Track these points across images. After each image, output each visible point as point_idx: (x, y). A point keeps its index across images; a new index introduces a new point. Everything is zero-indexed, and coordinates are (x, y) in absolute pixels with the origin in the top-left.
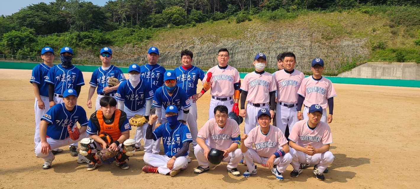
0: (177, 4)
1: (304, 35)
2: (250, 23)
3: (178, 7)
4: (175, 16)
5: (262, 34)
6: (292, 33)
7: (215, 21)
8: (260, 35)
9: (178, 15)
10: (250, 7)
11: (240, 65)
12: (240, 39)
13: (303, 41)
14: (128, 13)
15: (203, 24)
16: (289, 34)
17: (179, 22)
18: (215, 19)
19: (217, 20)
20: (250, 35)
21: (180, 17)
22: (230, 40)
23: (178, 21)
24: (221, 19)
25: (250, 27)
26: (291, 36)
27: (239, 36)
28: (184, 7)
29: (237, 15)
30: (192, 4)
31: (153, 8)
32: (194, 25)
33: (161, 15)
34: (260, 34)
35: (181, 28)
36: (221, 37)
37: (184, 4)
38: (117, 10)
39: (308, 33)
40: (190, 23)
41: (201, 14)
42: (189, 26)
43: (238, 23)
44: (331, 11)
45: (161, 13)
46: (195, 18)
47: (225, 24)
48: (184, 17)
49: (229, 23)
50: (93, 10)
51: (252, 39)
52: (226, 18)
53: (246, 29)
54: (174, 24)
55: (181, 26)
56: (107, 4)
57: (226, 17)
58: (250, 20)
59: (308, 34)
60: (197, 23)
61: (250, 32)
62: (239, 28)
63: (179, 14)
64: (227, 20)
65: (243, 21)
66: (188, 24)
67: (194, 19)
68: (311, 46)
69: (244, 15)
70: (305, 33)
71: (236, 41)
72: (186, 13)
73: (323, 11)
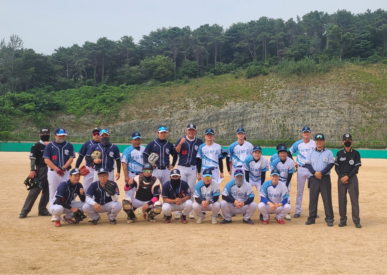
0: (162, 52)
1: (340, 94)
2: (265, 77)
3: (163, 56)
4: (159, 68)
5: (283, 93)
6: (324, 91)
7: (217, 75)
8: (280, 95)
9: (164, 68)
10: (264, 55)
11: (253, 137)
12: (253, 100)
13: (339, 101)
14: (89, 65)
15: (199, 79)
16: (320, 93)
17: (164, 77)
18: (217, 73)
19: (220, 73)
20: (266, 94)
21: (166, 70)
22: (238, 102)
23: (163, 75)
24: (225, 73)
25: (266, 83)
26: (322, 95)
27: (252, 96)
28: (171, 56)
29: (247, 66)
30: (183, 52)
31: (126, 58)
32: (186, 82)
33: (139, 68)
34: (281, 93)
35: (168, 85)
36: (226, 98)
37: (172, 52)
38: (71, 61)
39: (345, 91)
40: (181, 78)
41: (196, 66)
42: (179, 82)
43: (249, 78)
44: (373, 62)
45: (139, 65)
46: (188, 71)
47: (231, 79)
48: (171, 70)
49: (236, 77)
50: (36, 61)
51: (270, 99)
52: (233, 72)
53: (260, 86)
54: (158, 79)
55: (168, 82)
56: (56, 52)
57: (232, 70)
58: (265, 74)
59: (345, 93)
60: (190, 78)
61: (267, 90)
62: (251, 84)
63: (165, 66)
64: (234, 73)
65: (256, 75)
66: (179, 80)
67: (187, 73)
68: (350, 109)
69: (257, 67)
70: (340, 91)
71: (247, 103)
72: (175, 65)
73: (363, 62)
